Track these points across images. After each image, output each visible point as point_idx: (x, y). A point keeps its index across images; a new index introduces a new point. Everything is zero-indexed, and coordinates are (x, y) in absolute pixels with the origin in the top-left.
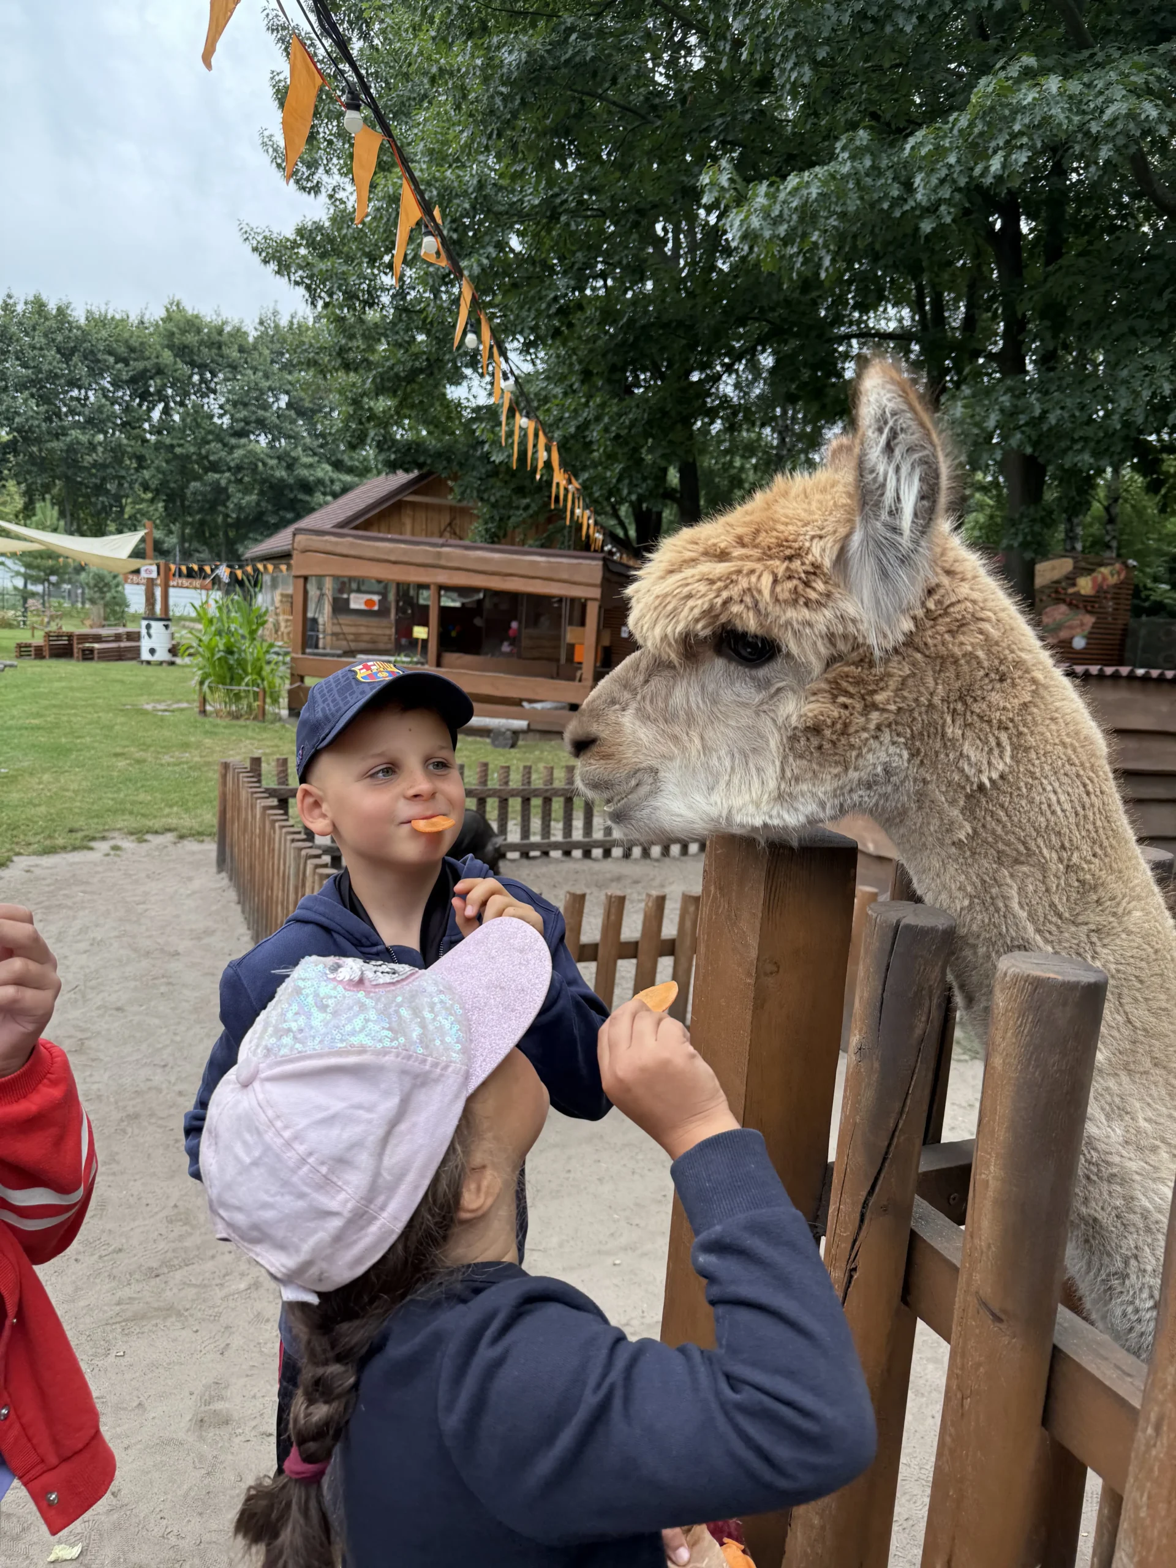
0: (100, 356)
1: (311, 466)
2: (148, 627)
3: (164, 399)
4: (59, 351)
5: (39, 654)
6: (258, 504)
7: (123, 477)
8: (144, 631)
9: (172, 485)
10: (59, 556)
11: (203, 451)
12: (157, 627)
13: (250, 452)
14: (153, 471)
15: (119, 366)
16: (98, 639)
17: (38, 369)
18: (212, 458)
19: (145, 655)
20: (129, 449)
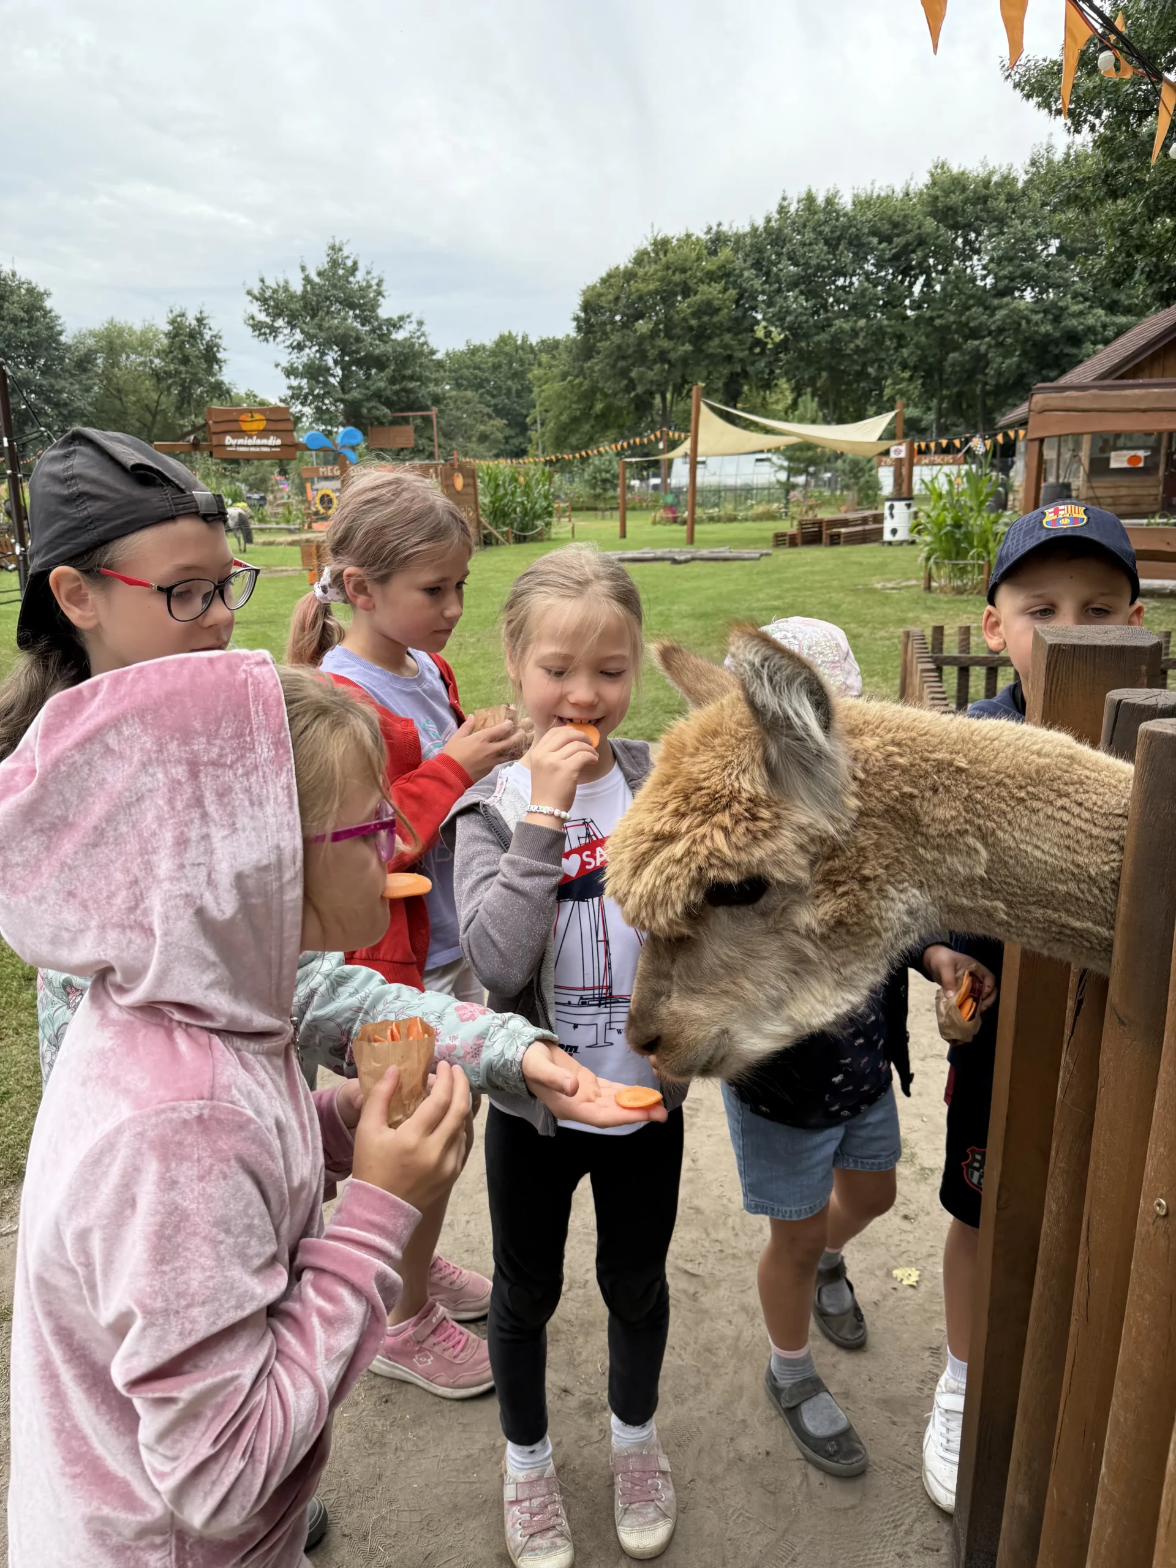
0: (865, 240)
1: (1081, 313)
2: (892, 507)
3: (927, 271)
4: (827, 243)
5: (792, 541)
6: (1019, 366)
7: (883, 360)
8: (887, 512)
9: (931, 360)
10: (817, 446)
11: (964, 319)
12: (900, 506)
13: (1013, 311)
14: (911, 348)
15: (884, 245)
16: (845, 523)
17: (807, 265)
18: (972, 325)
19: (887, 536)
20: (889, 330)
